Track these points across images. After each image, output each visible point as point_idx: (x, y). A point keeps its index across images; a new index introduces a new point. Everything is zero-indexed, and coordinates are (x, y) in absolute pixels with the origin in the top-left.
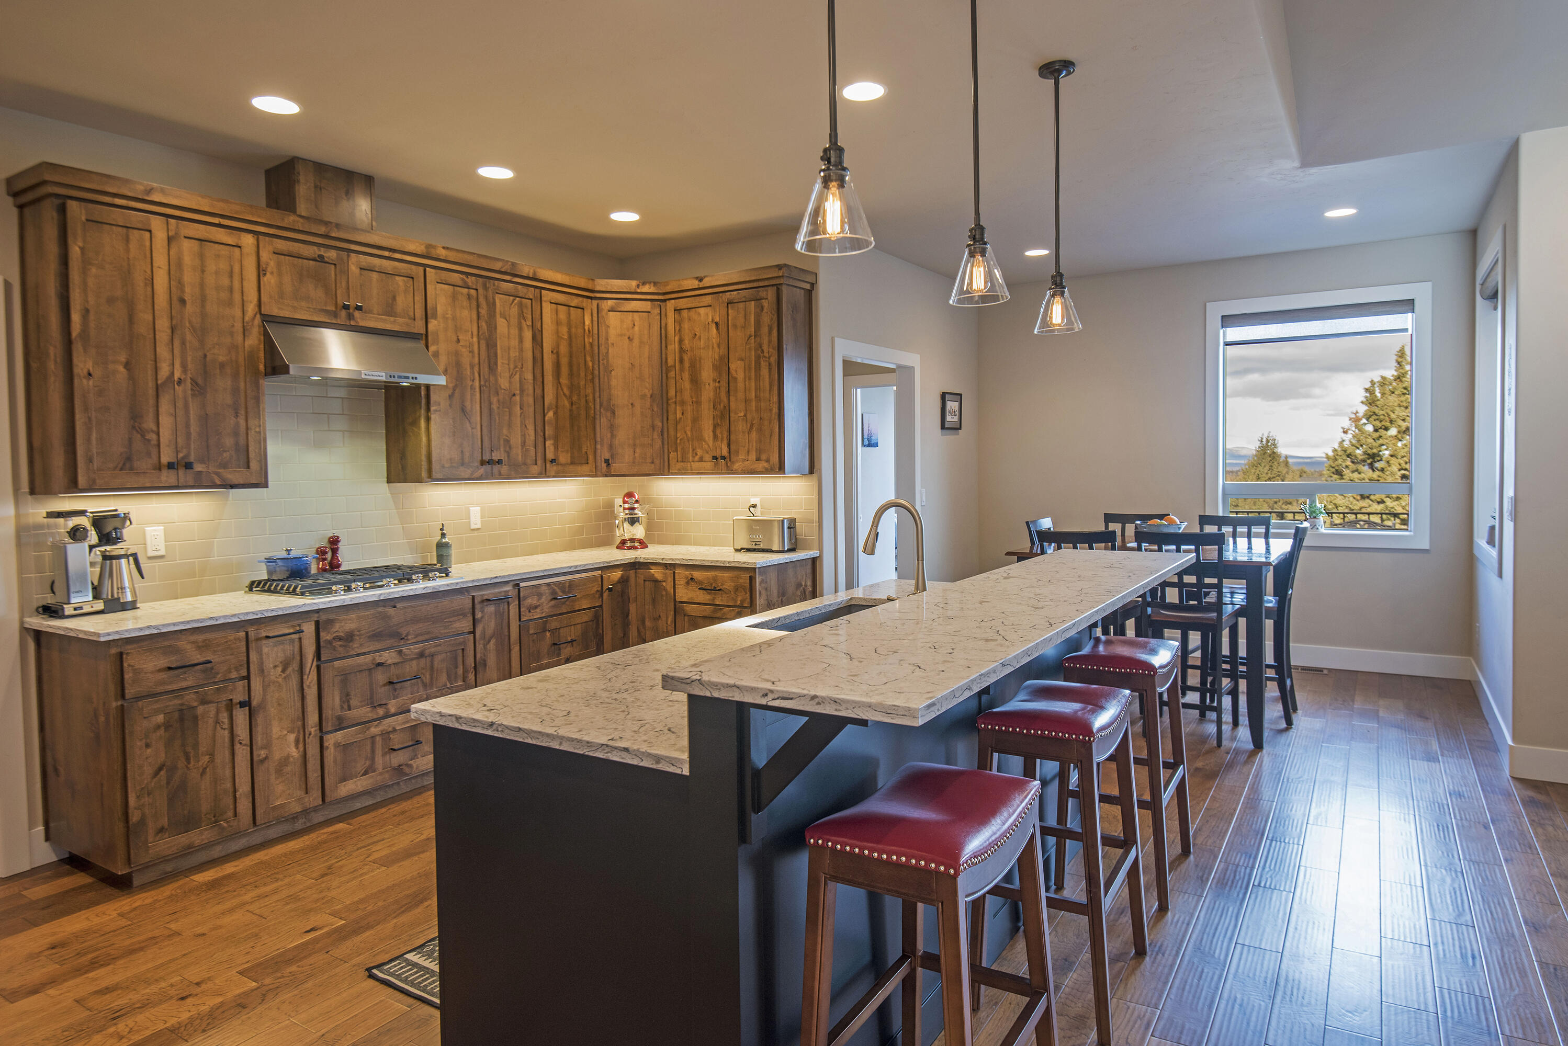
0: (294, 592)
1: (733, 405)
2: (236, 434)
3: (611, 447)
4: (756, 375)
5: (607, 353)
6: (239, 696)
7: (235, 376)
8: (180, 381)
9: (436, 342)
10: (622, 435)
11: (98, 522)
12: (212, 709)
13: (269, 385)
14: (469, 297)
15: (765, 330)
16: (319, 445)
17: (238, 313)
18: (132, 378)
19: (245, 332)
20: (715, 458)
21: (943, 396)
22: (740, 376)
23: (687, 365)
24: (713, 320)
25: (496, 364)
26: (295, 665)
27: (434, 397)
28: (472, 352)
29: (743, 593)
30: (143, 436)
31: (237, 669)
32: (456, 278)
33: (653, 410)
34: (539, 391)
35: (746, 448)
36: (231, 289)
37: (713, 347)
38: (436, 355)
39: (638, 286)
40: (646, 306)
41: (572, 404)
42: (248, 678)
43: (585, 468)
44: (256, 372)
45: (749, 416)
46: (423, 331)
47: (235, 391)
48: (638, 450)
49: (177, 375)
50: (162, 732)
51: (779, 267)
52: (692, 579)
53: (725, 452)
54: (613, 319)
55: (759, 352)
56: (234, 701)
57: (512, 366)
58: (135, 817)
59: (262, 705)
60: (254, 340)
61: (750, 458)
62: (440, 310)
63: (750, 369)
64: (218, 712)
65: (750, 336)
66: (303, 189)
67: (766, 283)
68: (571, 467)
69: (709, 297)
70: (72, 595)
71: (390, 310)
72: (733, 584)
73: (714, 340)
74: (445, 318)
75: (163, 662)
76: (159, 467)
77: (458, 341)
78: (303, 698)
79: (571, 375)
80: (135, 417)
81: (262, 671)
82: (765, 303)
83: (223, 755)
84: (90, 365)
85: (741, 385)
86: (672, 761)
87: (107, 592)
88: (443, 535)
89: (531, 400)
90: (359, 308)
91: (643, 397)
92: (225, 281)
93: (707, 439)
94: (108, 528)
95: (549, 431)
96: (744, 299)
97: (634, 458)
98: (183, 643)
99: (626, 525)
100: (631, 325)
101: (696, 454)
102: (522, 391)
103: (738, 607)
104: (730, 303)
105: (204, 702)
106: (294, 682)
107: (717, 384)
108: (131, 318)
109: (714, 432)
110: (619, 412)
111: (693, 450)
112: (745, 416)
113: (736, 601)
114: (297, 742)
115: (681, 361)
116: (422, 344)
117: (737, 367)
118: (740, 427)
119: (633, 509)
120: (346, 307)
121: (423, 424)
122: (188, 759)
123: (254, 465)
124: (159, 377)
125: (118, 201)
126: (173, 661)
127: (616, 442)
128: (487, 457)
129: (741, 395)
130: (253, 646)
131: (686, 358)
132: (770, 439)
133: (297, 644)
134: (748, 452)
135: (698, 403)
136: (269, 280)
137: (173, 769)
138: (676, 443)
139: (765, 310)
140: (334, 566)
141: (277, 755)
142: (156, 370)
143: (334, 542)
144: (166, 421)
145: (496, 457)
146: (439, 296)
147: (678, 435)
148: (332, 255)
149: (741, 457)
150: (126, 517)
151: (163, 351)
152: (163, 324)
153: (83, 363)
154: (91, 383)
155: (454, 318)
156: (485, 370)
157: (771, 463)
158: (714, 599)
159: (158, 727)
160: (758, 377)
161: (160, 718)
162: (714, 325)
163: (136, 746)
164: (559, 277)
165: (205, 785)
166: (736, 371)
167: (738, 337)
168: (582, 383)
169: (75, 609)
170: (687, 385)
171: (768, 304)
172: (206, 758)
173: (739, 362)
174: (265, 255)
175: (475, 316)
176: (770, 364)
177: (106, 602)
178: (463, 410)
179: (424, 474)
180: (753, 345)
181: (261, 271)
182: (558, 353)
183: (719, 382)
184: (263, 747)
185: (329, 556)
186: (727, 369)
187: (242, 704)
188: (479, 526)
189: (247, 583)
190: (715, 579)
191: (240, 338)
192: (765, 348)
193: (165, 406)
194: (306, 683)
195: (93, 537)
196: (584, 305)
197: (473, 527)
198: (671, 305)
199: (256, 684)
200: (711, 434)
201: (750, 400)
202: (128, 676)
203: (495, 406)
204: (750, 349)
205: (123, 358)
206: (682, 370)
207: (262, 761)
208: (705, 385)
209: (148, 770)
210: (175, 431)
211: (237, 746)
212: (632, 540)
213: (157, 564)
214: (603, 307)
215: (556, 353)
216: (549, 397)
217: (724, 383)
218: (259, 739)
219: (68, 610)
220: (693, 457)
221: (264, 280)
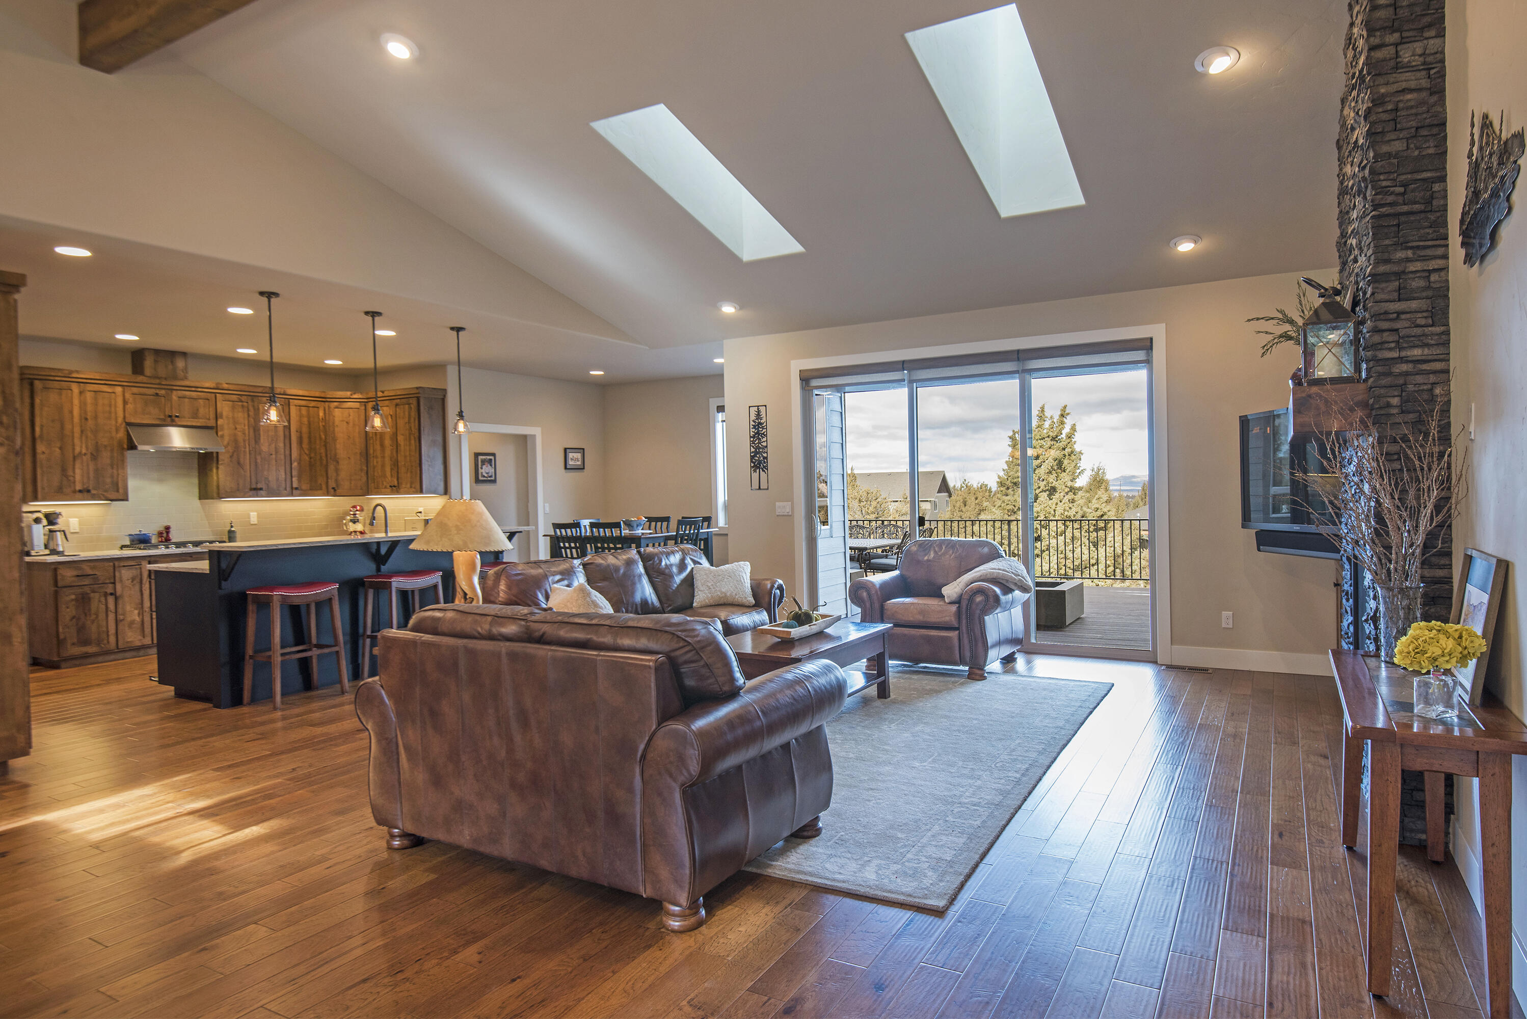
0: (140, 549)
1: (399, 458)
2: (112, 477)
3: (336, 481)
4: (409, 443)
5: (334, 430)
6: (110, 590)
7: (112, 451)
8: (85, 454)
9: (222, 430)
10: (343, 474)
11: (47, 516)
12: (97, 595)
13: (129, 454)
14: (243, 406)
15: (412, 420)
16: (160, 481)
17: (113, 422)
18: (63, 454)
19: (117, 431)
20: (391, 486)
21: (565, 449)
22: (402, 443)
24: (389, 414)
25: (259, 439)
26: (138, 580)
27: (220, 457)
28: (244, 434)
30: (67, 478)
31: (109, 579)
32: (234, 398)
33: (361, 461)
34: (288, 452)
35: (405, 480)
36: (110, 412)
37: (390, 428)
38: (222, 436)
39: (351, 395)
40: (357, 405)
41: (311, 458)
42: (114, 583)
43: (320, 492)
44: (123, 449)
45: (407, 464)
46: (214, 425)
47: (112, 457)
48: (352, 483)
49: (84, 451)
50: (74, 603)
51: (417, 388)
53: (396, 484)
54: (337, 413)
55: (410, 431)
56: (108, 593)
57: (270, 440)
58: (62, 636)
59: (121, 596)
60: (121, 434)
61: (407, 486)
62: (225, 414)
63: (407, 440)
64: (100, 596)
65: (407, 423)
66: (148, 363)
67: (412, 396)
68: (310, 492)
69: (387, 402)
70: (35, 547)
71: (195, 415)
74: (227, 417)
75: (75, 573)
76: (75, 492)
77: (236, 429)
78: (142, 594)
79: (310, 442)
80: (64, 470)
81: (121, 581)
82: (412, 406)
83: (102, 616)
84: (44, 449)
85: (402, 448)
86: (205, 570)
87: (51, 546)
88: (233, 526)
89: (282, 457)
90: (177, 417)
91: (355, 454)
92: (107, 409)
93: (388, 476)
94: (51, 518)
95: (295, 473)
96: (403, 404)
98: (84, 566)
99: (351, 524)
100: (348, 415)
101: (382, 484)
102: (276, 453)
104: (397, 405)
105: (94, 592)
106: (137, 587)
107: (392, 450)
108: (62, 428)
109: (391, 472)
110: (341, 462)
112: (404, 464)
114: (139, 614)
116: (214, 431)
117: (401, 439)
118: (403, 470)
119: (355, 514)
120: (170, 416)
121: (215, 470)
122: (86, 615)
123: (121, 491)
124: (75, 453)
125: (57, 378)
126: (79, 573)
127: (340, 478)
128: (254, 486)
129: (403, 453)
130: (117, 569)
132: (416, 476)
133: (139, 571)
134: (406, 482)
135: (383, 457)
136: (130, 407)
137: (79, 619)
138: (374, 479)
139: (412, 410)
140: (168, 540)
141: (129, 619)
142: (74, 449)
143: (168, 528)
144: (78, 471)
145: (259, 486)
146: (224, 407)
147: (374, 475)
148: (163, 392)
149: (403, 486)
150: (60, 514)
151: (77, 441)
152: (77, 430)
153: (40, 448)
154: (44, 456)
155: (233, 418)
156: (253, 442)
157: (417, 488)
159: (72, 600)
161: (73, 597)
163: (62, 608)
164: (301, 393)
165: (94, 628)
166: (400, 441)
167: (401, 423)
168: (318, 447)
169: (36, 553)
171: (414, 406)
172: (95, 616)
173: (401, 436)
174: (128, 395)
175: (246, 416)
176: (415, 438)
177: (51, 551)
178: (239, 463)
179: (215, 495)
180: (408, 427)
181: (125, 402)
182: (301, 433)
183: (393, 447)
184: (122, 615)
185: (165, 535)
186: (396, 439)
187: (111, 594)
188: (256, 523)
189: (120, 546)
191: (114, 434)
192: (413, 429)
193: (78, 465)
194: (144, 588)
195: (45, 522)
196: (318, 406)
197: (252, 523)
198: (369, 405)
199: (118, 586)
200: (390, 474)
201: (407, 457)
202: (59, 577)
203: (259, 461)
205: (58, 445)
207: (121, 621)
208: (386, 449)
209: (68, 618)
210: (83, 476)
211: (109, 613)
212: (355, 532)
213: (76, 535)
214: (332, 406)
215: (299, 432)
216: (295, 454)
217: (395, 447)
218: (120, 611)
219: (33, 553)
221: (127, 406)
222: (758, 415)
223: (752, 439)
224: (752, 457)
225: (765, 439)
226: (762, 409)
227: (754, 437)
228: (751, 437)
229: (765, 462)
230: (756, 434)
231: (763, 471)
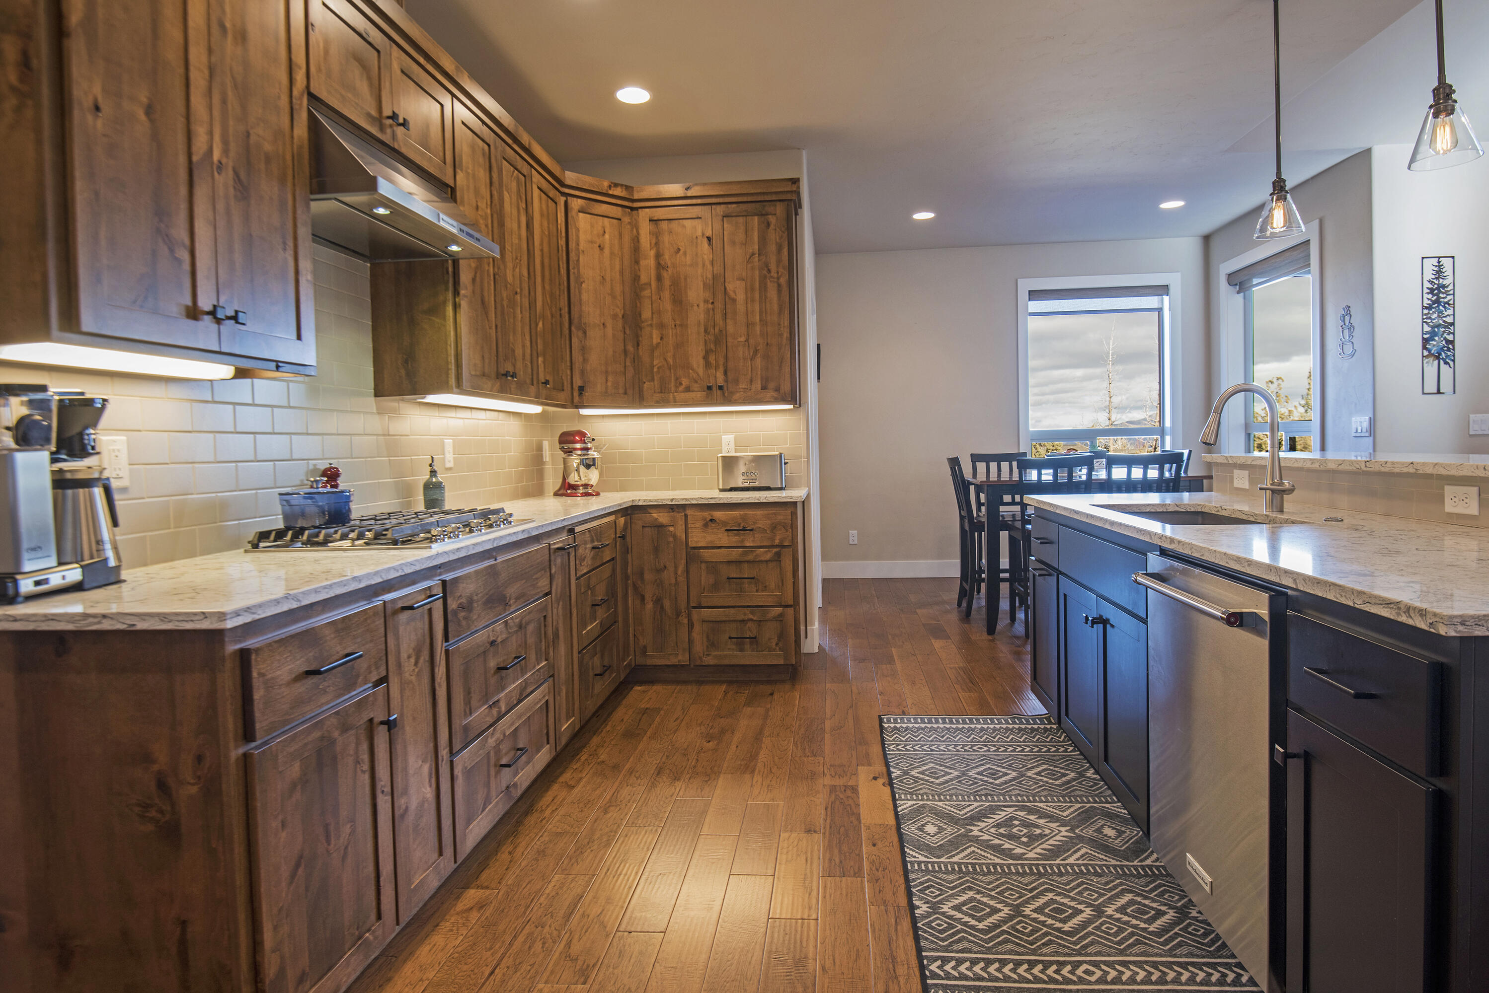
1: (730, 329)
3: (583, 372)
4: (761, 297)
5: (578, 260)
6: (380, 712)
7: (283, 181)
8: (220, 167)
10: (594, 360)
12: (351, 740)
14: (484, 152)
15: (772, 248)
17: (285, 80)
18: (155, 137)
19: (292, 115)
20: (706, 387)
22: (741, 297)
23: (667, 283)
24: (703, 234)
29: (783, 530)
30: (172, 251)
32: (475, 123)
33: (625, 333)
34: (532, 294)
35: (749, 376)
37: (704, 265)
39: (609, 187)
40: (616, 212)
45: (751, 341)
46: (454, 183)
48: (610, 378)
49: (216, 155)
50: (298, 794)
51: (793, 181)
52: (711, 520)
53: (721, 381)
54: (583, 221)
55: (765, 272)
56: (377, 720)
57: (514, 256)
59: (401, 721)
61: (754, 387)
62: (464, 161)
63: (753, 289)
64: (358, 744)
65: (753, 254)
67: (774, 197)
68: (555, 393)
69: (699, 208)
70: (26, 556)
72: (769, 522)
73: (705, 257)
74: (467, 173)
76: (193, 313)
77: (477, 208)
80: (161, 211)
82: (772, 219)
83: (363, 818)
84: (95, 91)
85: (741, 307)
88: (433, 473)
89: (527, 303)
90: (405, 124)
91: (615, 316)
93: (695, 366)
95: (540, 346)
96: (745, 213)
97: (607, 388)
100: (601, 232)
101: (681, 384)
102: (521, 289)
103: (777, 546)
104: (725, 216)
107: (710, 306)
108: (155, 28)
109: (706, 358)
110: (590, 333)
111: (677, 379)
112: (747, 340)
113: (773, 540)
114: (431, 776)
115: (659, 278)
117: (736, 288)
118: (740, 353)
119: (587, 449)
122: (328, 836)
124: (194, 149)
127: (588, 367)
129: (741, 318)
131: (666, 275)
132: (780, 367)
134: (751, 381)
135: (683, 326)
137: (311, 862)
138: (652, 372)
139: (772, 227)
141: (414, 804)
142: (189, 135)
144: (203, 235)
146: (463, 141)
147: (655, 363)
148: (376, 35)
149: (742, 386)
151: (198, 105)
152: (198, 57)
153: (85, 81)
154: (99, 123)
155: (474, 176)
157: (782, 391)
158: (743, 541)
159: (294, 787)
160: (763, 299)
161: (296, 770)
162: (705, 241)
163: (271, 831)
164: (544, 157)
165: (347, 876)
166: (734, 292)
167: (736, 254)
168: (557, 293)
169: (37, 583)
170: (668, 306)
172: (347, 829)
173: (738, 282)
175: (488, 181)
176: (779, 285)
178: (483, 301)
180: (756, 264)
181: (309, 23)
183: (713, 303)
184: (403, 793)
186: (723, 289)
187: (382, 725)
190: (744, 518)
191: (286, 121)
192: (773, 267)
194: (437, 679)
196: (557, 199)
198: (644, 214)
199: (395, 687)
200: (702, 362)
201: (754, 324)
204: (753, 268)
205: (143, 96)
206: (660, 288)
207: (403, 817)
208: (692, 306)
211: (377, 799)
212: (586, 486)
214: (573, 205)
216: (539, 304)
217: (719, 305)
218: (399, 780)
220: (677, 387)
221: (313, 39)
222: (1439, 272)
223: (1426, 311)
224: (1425, 341)
225: (1450, 312)
226: (1447, 263)
227: (1429, 308)
228: (1424, 308)
229: (1449, 350)
230: (1434, 302)
231: (1446, 363)
